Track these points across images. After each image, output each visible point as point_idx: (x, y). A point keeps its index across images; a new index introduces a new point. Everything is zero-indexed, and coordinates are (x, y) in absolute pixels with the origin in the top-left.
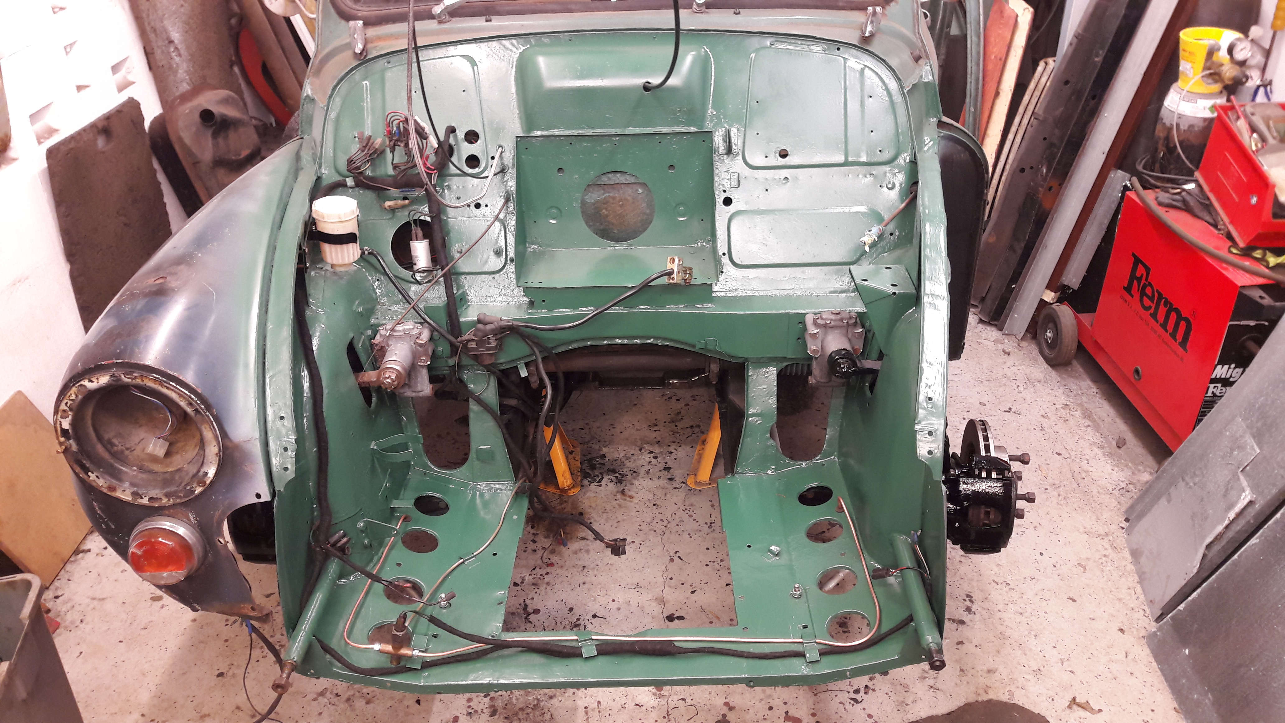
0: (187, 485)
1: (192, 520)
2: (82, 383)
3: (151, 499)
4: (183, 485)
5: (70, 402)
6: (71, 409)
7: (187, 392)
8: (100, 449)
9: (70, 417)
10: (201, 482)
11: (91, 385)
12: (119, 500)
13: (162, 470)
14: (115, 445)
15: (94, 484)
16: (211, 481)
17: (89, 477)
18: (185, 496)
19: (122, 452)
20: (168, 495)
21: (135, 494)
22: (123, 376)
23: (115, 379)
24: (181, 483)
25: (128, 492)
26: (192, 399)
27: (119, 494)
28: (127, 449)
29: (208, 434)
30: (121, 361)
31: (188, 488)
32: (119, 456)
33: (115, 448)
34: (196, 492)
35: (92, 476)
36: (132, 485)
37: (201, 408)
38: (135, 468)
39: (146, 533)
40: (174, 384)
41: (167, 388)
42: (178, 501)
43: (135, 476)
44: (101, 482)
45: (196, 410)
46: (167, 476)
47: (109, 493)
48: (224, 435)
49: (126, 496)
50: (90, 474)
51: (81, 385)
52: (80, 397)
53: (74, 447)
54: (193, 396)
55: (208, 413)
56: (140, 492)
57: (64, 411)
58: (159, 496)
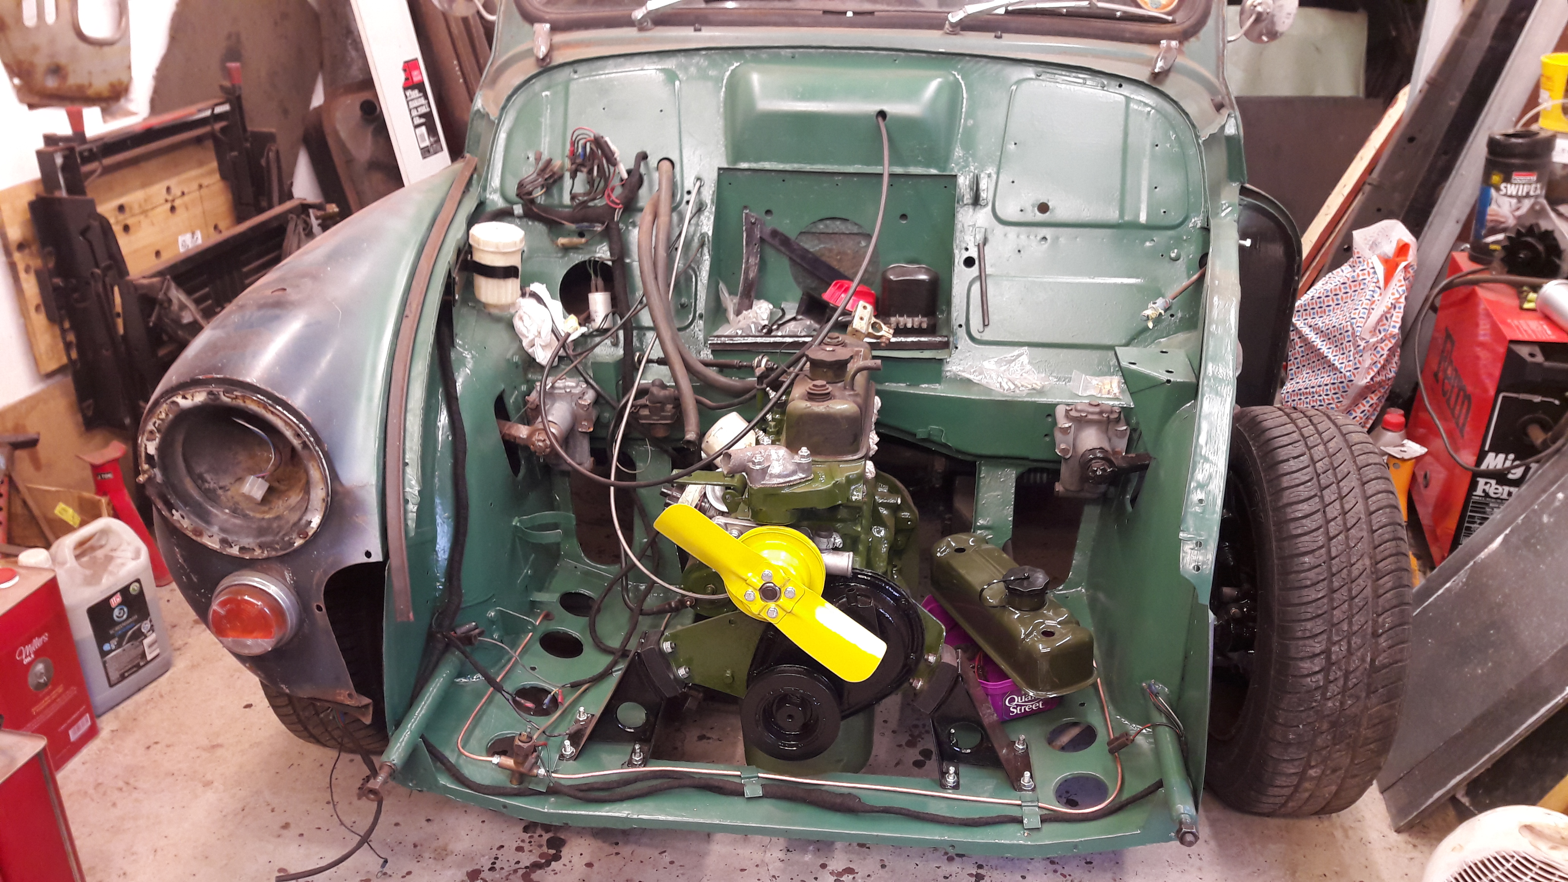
0: (285, 535)
1: (288, 579)
2: (175, 399)
3: (242, 549)
4: (281, 534)
5: (158, 422)
6: (159, 431)
7: (295, 420)
8: (189, 485)
9: (157, 440)
10: (303, 533)
11: (184, 403)
12: (204, 547)
13: (259, 516)
14: (207, 481)
15: (178, 525)
16: (315, 533)
17: (173, 515)
18: (281, 549)
19: (214, 490)
20: (261, 546)
21: (224, 542)
22: (222, 394)
23: (212, 397)
24: (278, 533)
25: (216, 538)
26: (300, 428)
27: (206, 541)
28: (221, 488)
29: (315, 474)
30: (222, 376)
31: (287, 539)
32: (211, 495)
33: (207, 485)
34: (296, 545)
35: (177, 515)
36: (223, 530)
37: (310, 441)
38: (227, 511)
39: (234, 588)
40: (280, 408)
41: (272, 413)
42: (273, 553)
43: (226, 521)
44: (186, 524)
45: (304, 443)
46: (264, 524)
47: (194, 537)
48: (335, 476)
49: (213, 543)
50: (174, 512)
51: (174, 403)
52: (171, 416)
53: (159, 478)
54: (301, 426)
55: (317, 448)
56: (230, 539)
57: (151, 432)
58: (252, 546)
